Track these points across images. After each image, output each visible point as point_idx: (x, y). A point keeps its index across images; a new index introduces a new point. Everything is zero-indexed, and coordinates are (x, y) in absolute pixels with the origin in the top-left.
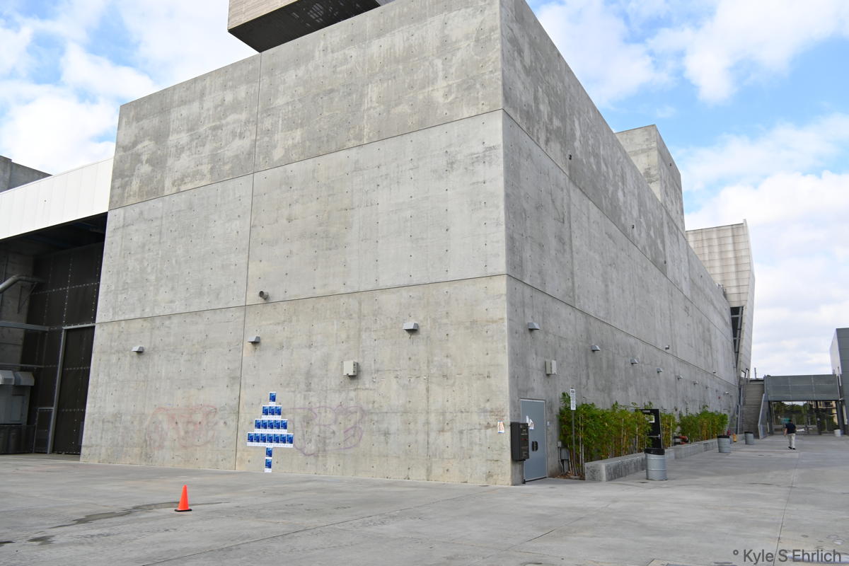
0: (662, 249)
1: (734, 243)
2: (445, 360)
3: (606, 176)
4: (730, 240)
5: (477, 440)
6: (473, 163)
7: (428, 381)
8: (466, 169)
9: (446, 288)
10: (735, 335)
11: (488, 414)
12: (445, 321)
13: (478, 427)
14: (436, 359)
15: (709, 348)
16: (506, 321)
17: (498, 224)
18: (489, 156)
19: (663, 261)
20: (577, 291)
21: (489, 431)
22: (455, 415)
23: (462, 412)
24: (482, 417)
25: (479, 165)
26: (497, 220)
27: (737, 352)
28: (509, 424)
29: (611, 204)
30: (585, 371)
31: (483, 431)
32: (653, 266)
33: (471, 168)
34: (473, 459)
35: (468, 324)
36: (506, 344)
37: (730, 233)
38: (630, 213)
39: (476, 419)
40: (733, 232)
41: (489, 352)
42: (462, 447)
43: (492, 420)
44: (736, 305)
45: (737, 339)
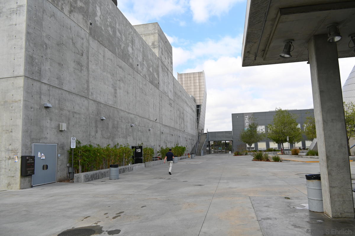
0: (157, 78)
1: (199, 79)
3: (120, 39)
5: (4, 166)
6: (11, 14)
8: (7, 17)
10: (198, 116)
11: (10, 152)
13: (5, 159)
15: (183, 120)
16: (22, 101)
17: (21, 48)
18: (19, 10)
19: (157, 83)
20: (91, 91)
21: (10, 161)
24: (7, 154)
25: (14, 15)
27: (198, 123)
28: (20, 157)
29: (123, 52)
30: (94, 129)
31: (7, 161)
32: (150, 84)
33: (10, 17)
35: (3, 103)
36: (21, 114)
38: (136, 58)
39: (4, 155)
40: (199, 75)
41: (12, 118)
43: (12, 155)
44: (198, 104)
45: (198, 117)
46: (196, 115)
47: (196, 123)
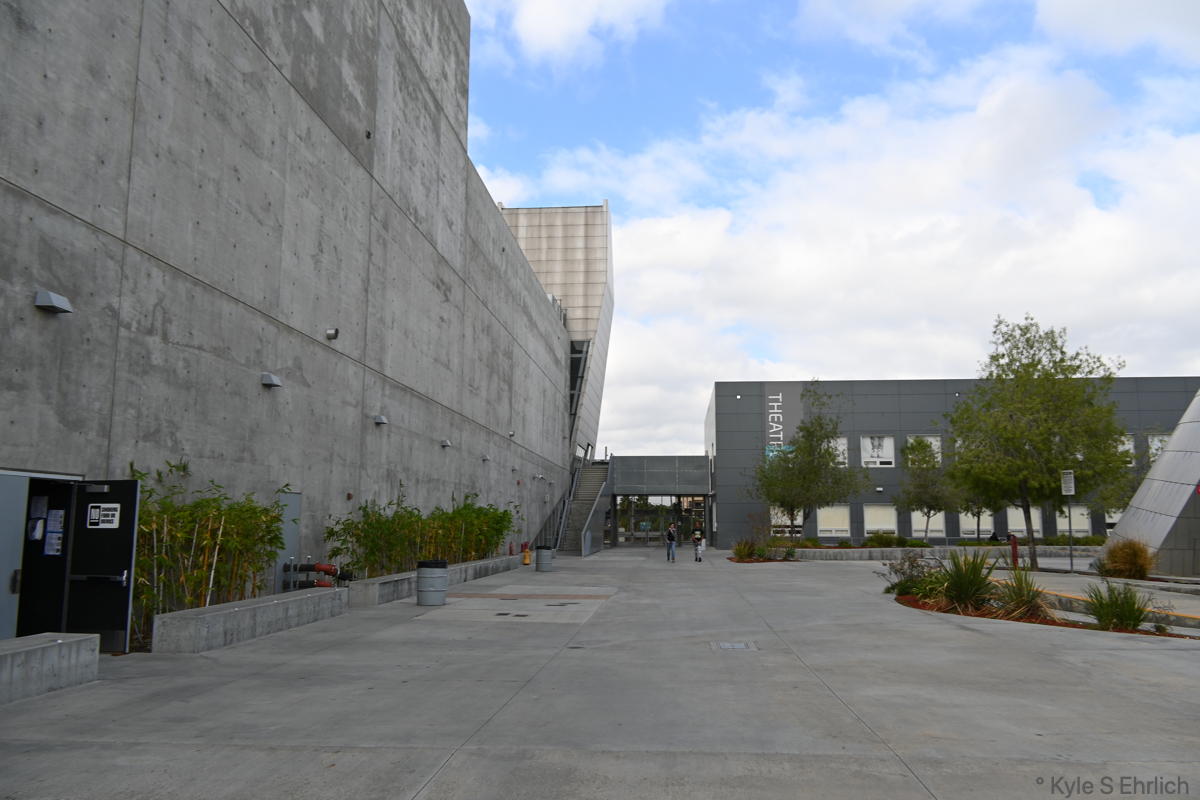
1: (586, 237)
4: (581, 232)
10: (573, 386)
15: (506, 387)
27: (573, 415)
32: (300, 104)
37: (581, 220)
40: (586, 217)
44: (578, 337)
45: (576, 392)
46: (568, 383)
47: (567, 415)
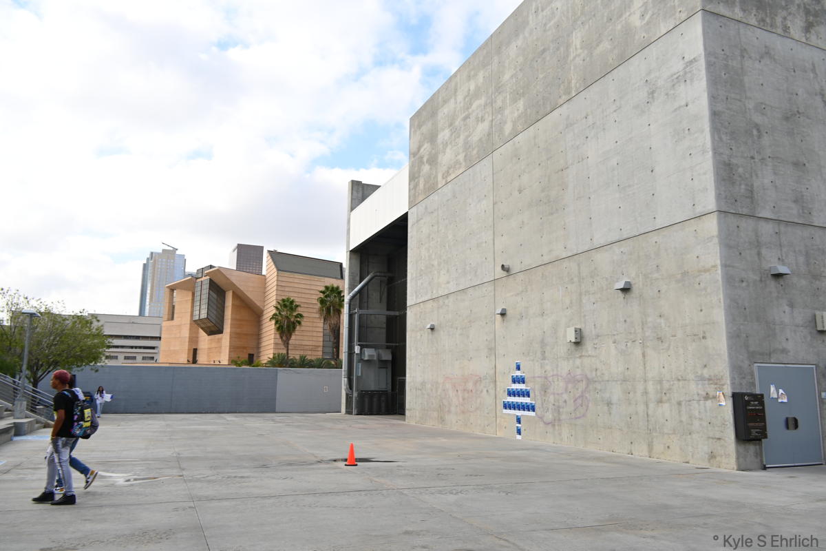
2: (658, 321)
5: (696, 413)
6: (674, 85)
7: (643, 345)
8: (667, 94)
9: (654, 238)
11: (706, 382)
12: (656, 275)
13: (696, 398)
14: (649, 319)
16: (719, 267)
17: (704, 152)
18: (690, 72)
21: (709, 403)
22: (672, 383)
23: (679, 380)
24: (700, 386)
25: (680, 86)
26: (703, 146)
28: (730, 394)
31: (702, 402)
33: (672, 92)
34: (694, 436)
35: (679, 276)
36: (721, 296)
39: (694, 388)
41: (703, 308)
42: (681, 421)
43: (711, 390)
